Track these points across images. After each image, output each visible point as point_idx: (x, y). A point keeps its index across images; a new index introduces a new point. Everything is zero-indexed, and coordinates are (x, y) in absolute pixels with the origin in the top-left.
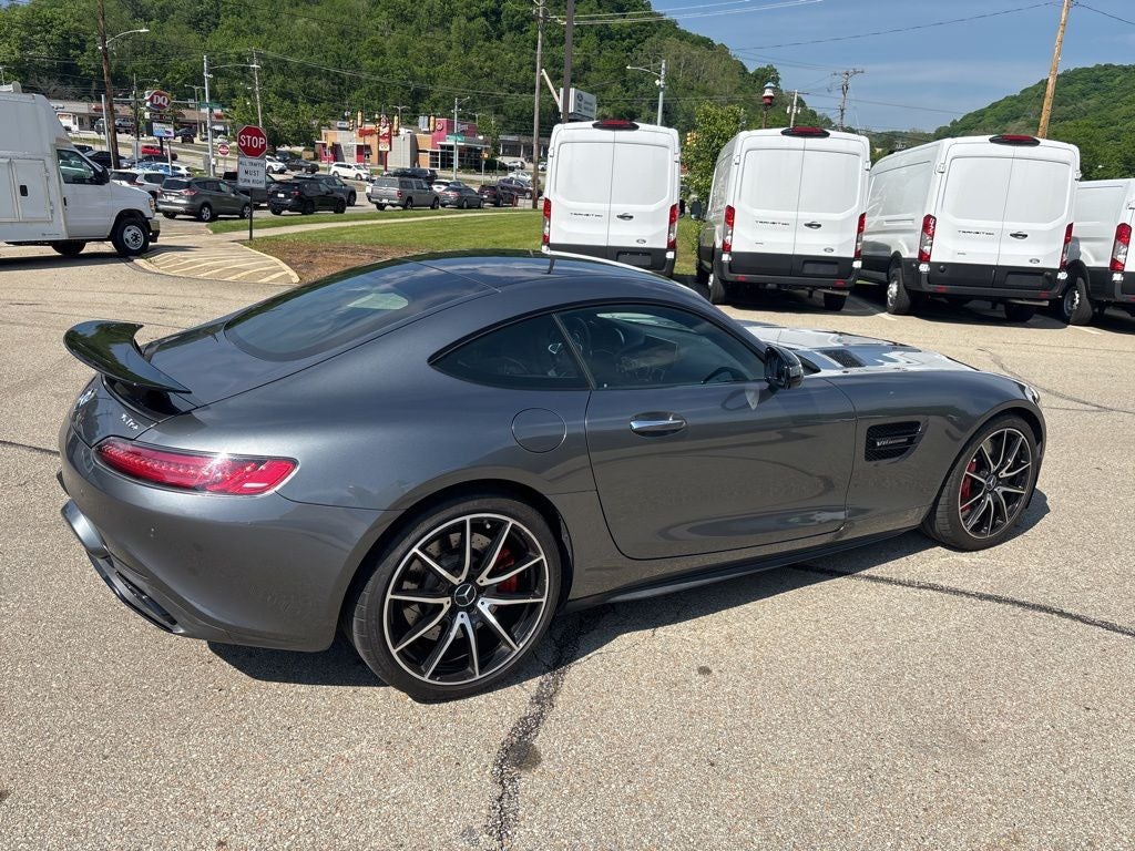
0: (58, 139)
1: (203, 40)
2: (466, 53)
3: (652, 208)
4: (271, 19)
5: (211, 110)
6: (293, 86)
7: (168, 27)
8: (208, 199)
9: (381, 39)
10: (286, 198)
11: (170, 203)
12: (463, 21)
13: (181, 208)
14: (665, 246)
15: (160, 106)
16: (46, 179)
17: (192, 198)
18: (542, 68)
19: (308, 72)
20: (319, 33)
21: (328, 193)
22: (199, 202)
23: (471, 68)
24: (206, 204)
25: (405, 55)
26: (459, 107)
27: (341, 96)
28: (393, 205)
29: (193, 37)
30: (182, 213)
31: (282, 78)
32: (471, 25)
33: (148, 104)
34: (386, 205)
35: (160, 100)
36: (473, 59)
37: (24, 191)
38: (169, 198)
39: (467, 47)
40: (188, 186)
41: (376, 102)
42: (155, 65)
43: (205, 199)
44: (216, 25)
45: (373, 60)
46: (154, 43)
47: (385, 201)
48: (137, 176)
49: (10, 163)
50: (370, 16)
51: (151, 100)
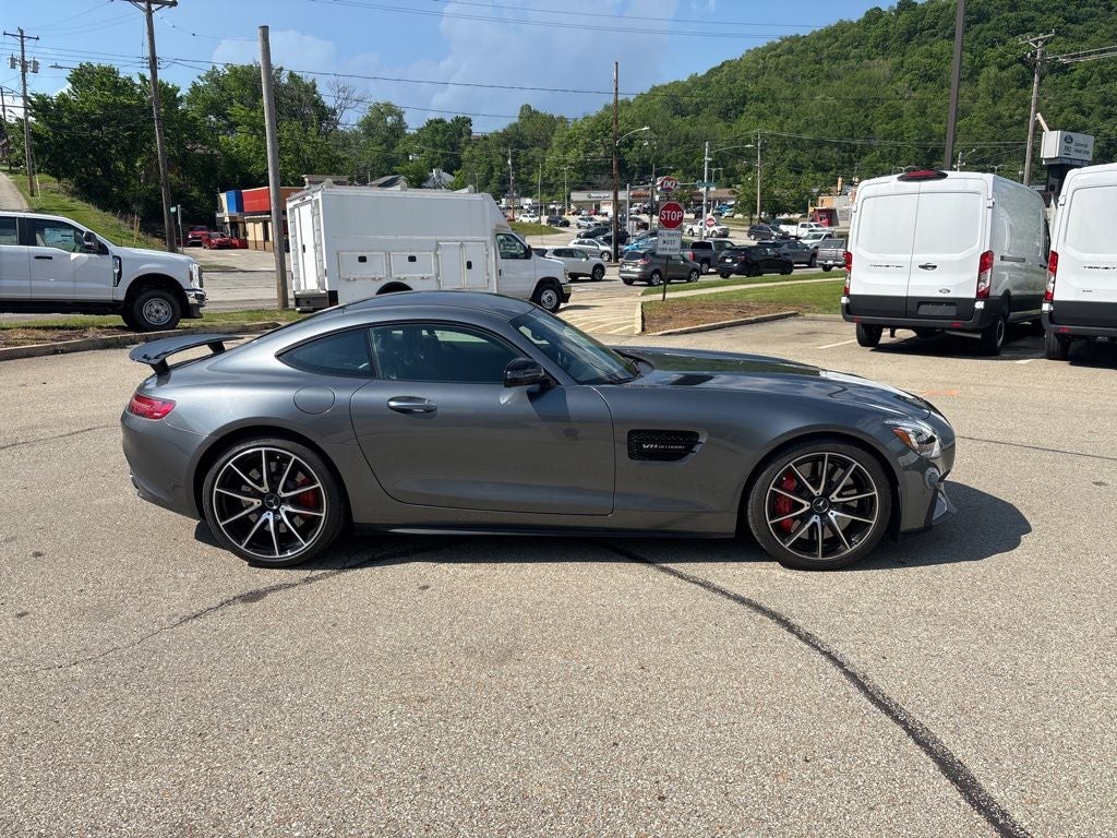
0: (498, 226)
1: (729, 127)
2: (995, 103)
3: (959, 256)
4: (793, 99)
5: (708, 189)
6: (804, 159)
7: (700, 120)
8: (659, 267)
9: (897, 103)
10: (733, 262)
11: (628, 272)
12: (993, 70)
13: (636, 276)
14: (974, 296)
15: (669, 189)
16: (486, 256)
17: (645, 267)
18: (1036, 112)
19: (820, 144)
20: (835, 106)
21: (775, 256)
22: (651, 270)
23: (1000, 117)
24: (657, 271)
25: (923, 114)
26: (963, 161)
27: (851, 163)
28: (840, 266)
29: (721, 125)
30: (636, 279)
31: (794, 152)
32: (1004, 74)
33: (659, 188)
34: (831, 266)
35: (669, 184)
36: (1002, 108)
37: (469, 265)
38: (628, 267)
39: (996, 97)
40: (643, 256)
41: (887, 164)
42: (686, 153)
43: (656, 267)
44: (742, 112)
45: (887, 123)
46: (687, 136)
47: (830, 262)
48: (546, 251)
49: (461, 246)
50: (891, 81)
51: (662, 184)
